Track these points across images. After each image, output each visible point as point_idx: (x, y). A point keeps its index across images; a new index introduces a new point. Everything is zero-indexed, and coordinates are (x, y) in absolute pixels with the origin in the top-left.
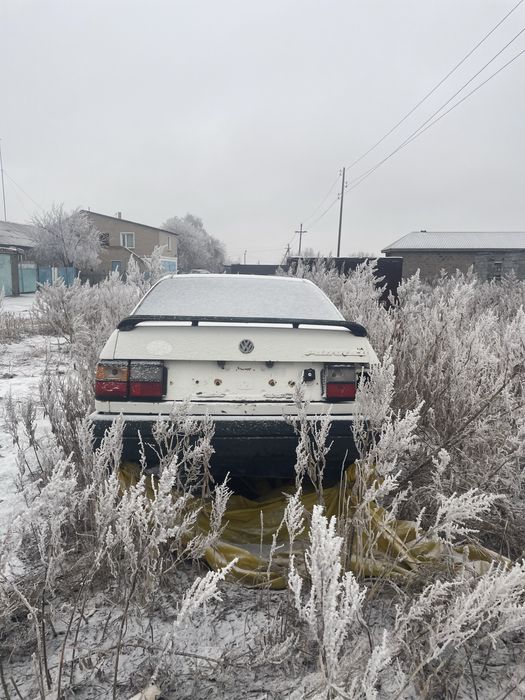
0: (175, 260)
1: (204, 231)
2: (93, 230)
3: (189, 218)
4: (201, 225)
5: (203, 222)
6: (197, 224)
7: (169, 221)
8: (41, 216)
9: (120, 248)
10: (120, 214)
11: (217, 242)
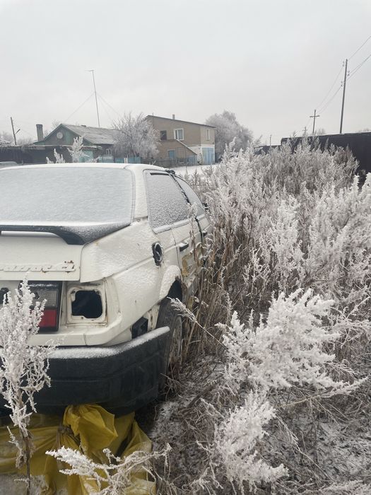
0: (213, 146)
1: (236, 123)
2: (151, 129)
3: (226, 114)
4: (234, 118)
5: (236, 116)
6: (230, 117)
7: (211, 117)
8: (117, 123)
9: (174, 140)
10: (174, 116)
11: (246, 130)
